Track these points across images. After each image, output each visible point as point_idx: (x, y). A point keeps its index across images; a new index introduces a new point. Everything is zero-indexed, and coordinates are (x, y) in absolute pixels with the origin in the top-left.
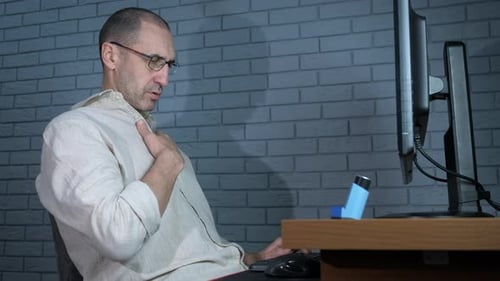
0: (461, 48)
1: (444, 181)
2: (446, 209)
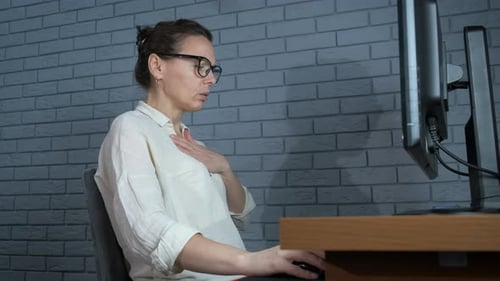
0: (481, 33)
1: (466, 175)
2: (468, 205)
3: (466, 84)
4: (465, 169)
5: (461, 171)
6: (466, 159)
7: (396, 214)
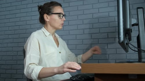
0: (142, 9)
2: (137, 60)
3: (137, 24)
4: (137, 50)
5: (135, 50)
6: (137, 47)
7: (116, 63)
